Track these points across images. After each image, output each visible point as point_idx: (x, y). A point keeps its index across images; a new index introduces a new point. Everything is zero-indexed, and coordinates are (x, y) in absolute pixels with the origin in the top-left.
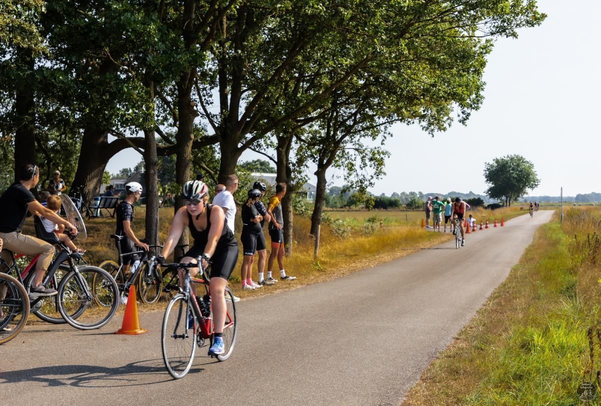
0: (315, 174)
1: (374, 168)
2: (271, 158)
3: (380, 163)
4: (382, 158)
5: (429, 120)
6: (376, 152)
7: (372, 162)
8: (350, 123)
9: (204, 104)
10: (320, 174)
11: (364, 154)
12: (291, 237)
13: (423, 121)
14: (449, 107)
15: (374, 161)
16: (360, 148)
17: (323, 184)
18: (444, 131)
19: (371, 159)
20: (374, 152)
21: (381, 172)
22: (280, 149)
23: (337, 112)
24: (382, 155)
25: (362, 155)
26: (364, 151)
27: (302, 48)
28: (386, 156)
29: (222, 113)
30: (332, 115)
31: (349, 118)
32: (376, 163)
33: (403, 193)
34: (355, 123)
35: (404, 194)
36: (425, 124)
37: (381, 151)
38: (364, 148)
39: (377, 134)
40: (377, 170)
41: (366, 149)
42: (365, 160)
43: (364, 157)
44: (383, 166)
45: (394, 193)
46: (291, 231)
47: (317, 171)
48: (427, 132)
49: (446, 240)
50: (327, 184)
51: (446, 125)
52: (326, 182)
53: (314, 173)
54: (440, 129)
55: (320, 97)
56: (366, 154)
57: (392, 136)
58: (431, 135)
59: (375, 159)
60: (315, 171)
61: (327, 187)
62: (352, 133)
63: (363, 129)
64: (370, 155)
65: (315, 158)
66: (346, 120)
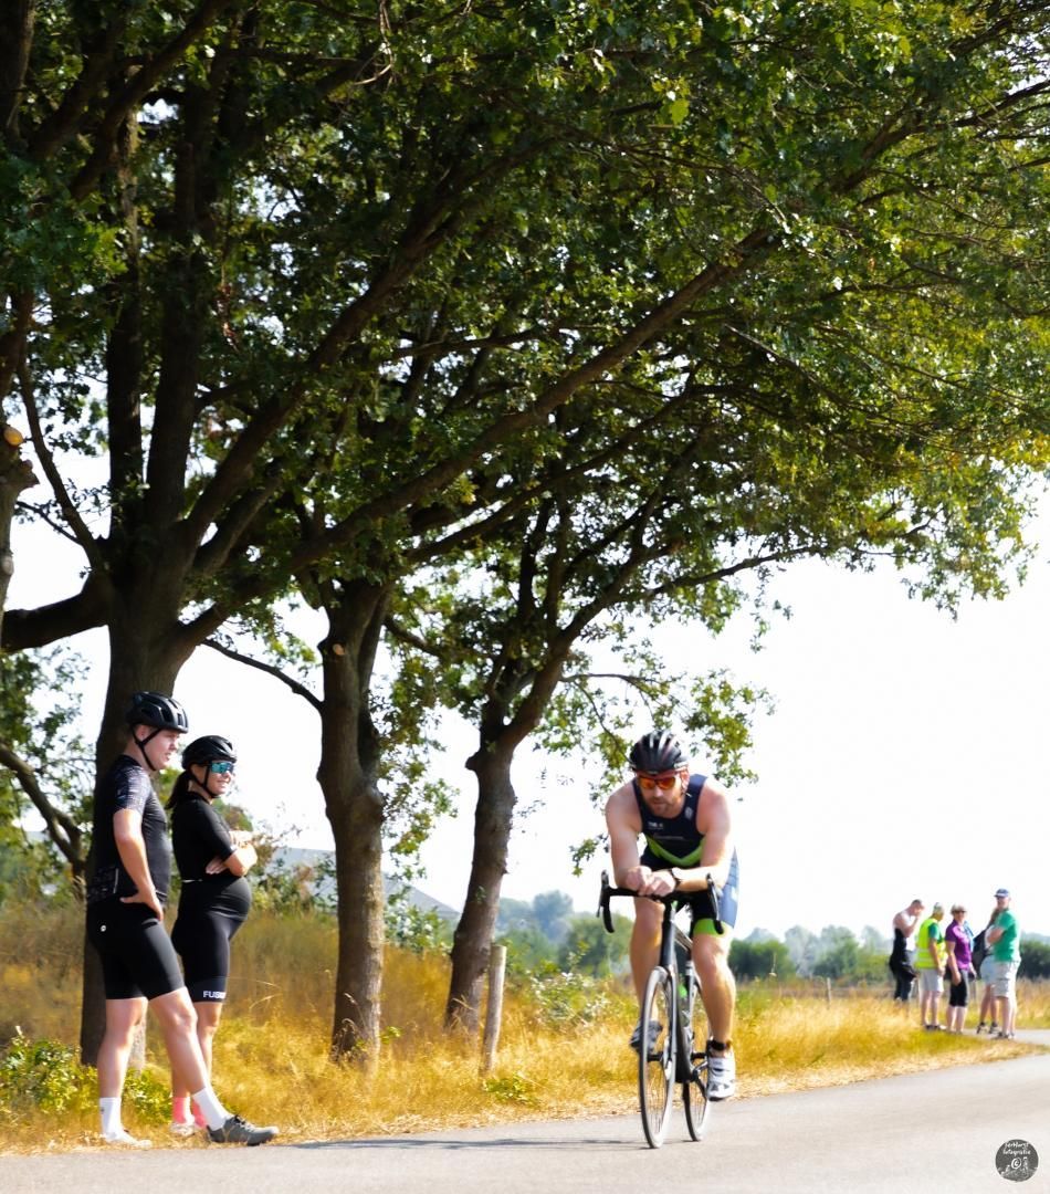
0: (472, 764)
1: (708, 755)
2: (298, 689)
3: (733, 735)
4: (741, 716)
5: (938, 557)
6: (717, 691)
7: (701, 733)
8: (617, 555)
9: (50, 448)
10: (489, 765)
11: (664, 700)
12: (377, 1010)
13: (912, 560)
14: (1018, 498)
15: (706, 729)
16: (648, 674)
17: (501, 809)
18: (1000, 596)
19: (694, 723)
20: (708, 691)
21: (735, 771)
22: (339, 650)
23: (566, 512)
24: (739, 704)
25: (654, 706)
26: (664, 685)
27: (448, 227)
28: (760, 707)
29: (115, 485)
30: (543, 522)
31: (612, 535)
32: (718, 737)
33: (795, 931)
34: (640, 555)
35: (800, 936)
36: (920, 571)
37: (735, 687)
38: (664, 675)
39: (724, 610)
40: (722, 761)
41: (674, 680)
42: (668, 725)
43: (661, 713)
44: (743, 749)
45: (756, 932)
46: (376, 986)
47: (477, 754)
48: (932, 602)
49: (1005, 1054)
50: (516, 810)
51: (1006, 574)
52: (513, 801)
53: (465, 760)
54: (980, 588)
55: (518, 424)
56: (675, 702)
57: (787, 613)
58: (946, 612)
59: (708, 723)
60: (472, 755)
61: (516, 820)
62: (622, 598)
63: (669, 587)
64: (689, 706)
65: (470, 702)
66: (601, 545)
